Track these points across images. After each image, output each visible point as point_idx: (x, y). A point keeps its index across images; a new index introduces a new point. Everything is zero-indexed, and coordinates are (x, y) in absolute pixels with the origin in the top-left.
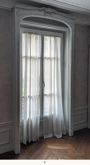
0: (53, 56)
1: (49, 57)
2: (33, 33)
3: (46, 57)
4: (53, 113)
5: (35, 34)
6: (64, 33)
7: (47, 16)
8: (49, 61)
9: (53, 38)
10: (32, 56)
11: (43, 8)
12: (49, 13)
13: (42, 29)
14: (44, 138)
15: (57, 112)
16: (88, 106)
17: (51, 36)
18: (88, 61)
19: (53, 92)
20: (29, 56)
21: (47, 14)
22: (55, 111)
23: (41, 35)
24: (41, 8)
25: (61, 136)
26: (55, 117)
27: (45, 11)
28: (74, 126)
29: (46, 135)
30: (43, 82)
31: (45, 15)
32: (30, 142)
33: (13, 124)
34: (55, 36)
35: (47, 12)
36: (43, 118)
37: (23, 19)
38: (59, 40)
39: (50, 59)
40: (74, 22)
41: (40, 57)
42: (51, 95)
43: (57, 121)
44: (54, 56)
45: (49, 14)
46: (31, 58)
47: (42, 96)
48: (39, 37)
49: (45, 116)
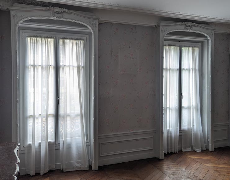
0: (191, 67)
1: (187, 68)
2: (172, 46)
3: (184, 69)
4: (191, 127)
5: (174, 46)
6: (202, 43)
7: (188, 29)
8: (187, 72)
9: (190, 49)
10: (171, 68)
11: (184, 23)
12: (190, 26)
13: (180, 41)
14: (183, 151)
15: (195, 126)
16: (229, 122)
17: (189, 47)
18: (228, 72)
19: (191, 105)
20: (169, 68)
21: (187, 27)
22: (193, 125)
23: (179, 46)
24: (183, 22)
25: (201, 151)
26: (193, 131)
27: (186, 25)
28: (214, 142)
29: (185, 149)
30: (181, 94)
31: (185, 29)
32: (170, 153)
33: (155, 133)
34: (193, 47)
35: (187, 25)
36: (181, 130)
37: (167, 34)
38: (197, 50)
39: (188, 70)
40: (213, 32)
41: (178, 68)
42: (189, 108)
43: (196, 135)
44: (193, 67)
45: (189, 28)
46: (170, 69)
47: (180, 108)
48: (177, 49)
49: (183, 129)
